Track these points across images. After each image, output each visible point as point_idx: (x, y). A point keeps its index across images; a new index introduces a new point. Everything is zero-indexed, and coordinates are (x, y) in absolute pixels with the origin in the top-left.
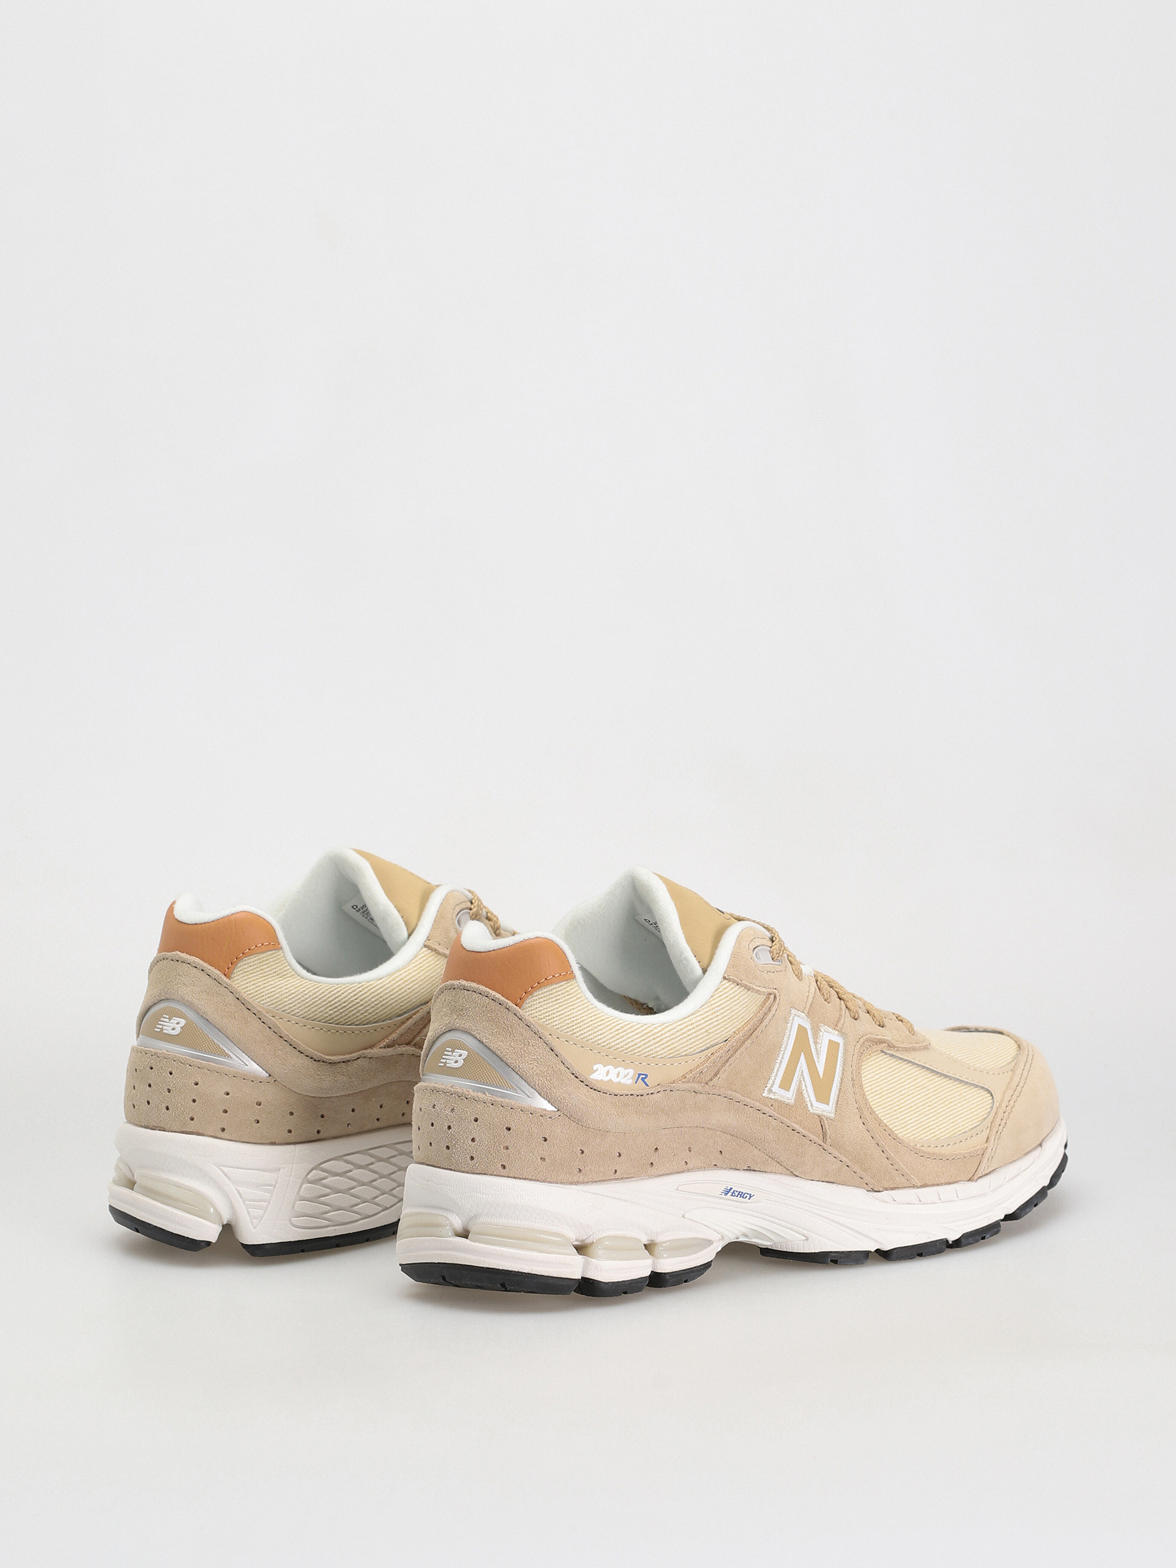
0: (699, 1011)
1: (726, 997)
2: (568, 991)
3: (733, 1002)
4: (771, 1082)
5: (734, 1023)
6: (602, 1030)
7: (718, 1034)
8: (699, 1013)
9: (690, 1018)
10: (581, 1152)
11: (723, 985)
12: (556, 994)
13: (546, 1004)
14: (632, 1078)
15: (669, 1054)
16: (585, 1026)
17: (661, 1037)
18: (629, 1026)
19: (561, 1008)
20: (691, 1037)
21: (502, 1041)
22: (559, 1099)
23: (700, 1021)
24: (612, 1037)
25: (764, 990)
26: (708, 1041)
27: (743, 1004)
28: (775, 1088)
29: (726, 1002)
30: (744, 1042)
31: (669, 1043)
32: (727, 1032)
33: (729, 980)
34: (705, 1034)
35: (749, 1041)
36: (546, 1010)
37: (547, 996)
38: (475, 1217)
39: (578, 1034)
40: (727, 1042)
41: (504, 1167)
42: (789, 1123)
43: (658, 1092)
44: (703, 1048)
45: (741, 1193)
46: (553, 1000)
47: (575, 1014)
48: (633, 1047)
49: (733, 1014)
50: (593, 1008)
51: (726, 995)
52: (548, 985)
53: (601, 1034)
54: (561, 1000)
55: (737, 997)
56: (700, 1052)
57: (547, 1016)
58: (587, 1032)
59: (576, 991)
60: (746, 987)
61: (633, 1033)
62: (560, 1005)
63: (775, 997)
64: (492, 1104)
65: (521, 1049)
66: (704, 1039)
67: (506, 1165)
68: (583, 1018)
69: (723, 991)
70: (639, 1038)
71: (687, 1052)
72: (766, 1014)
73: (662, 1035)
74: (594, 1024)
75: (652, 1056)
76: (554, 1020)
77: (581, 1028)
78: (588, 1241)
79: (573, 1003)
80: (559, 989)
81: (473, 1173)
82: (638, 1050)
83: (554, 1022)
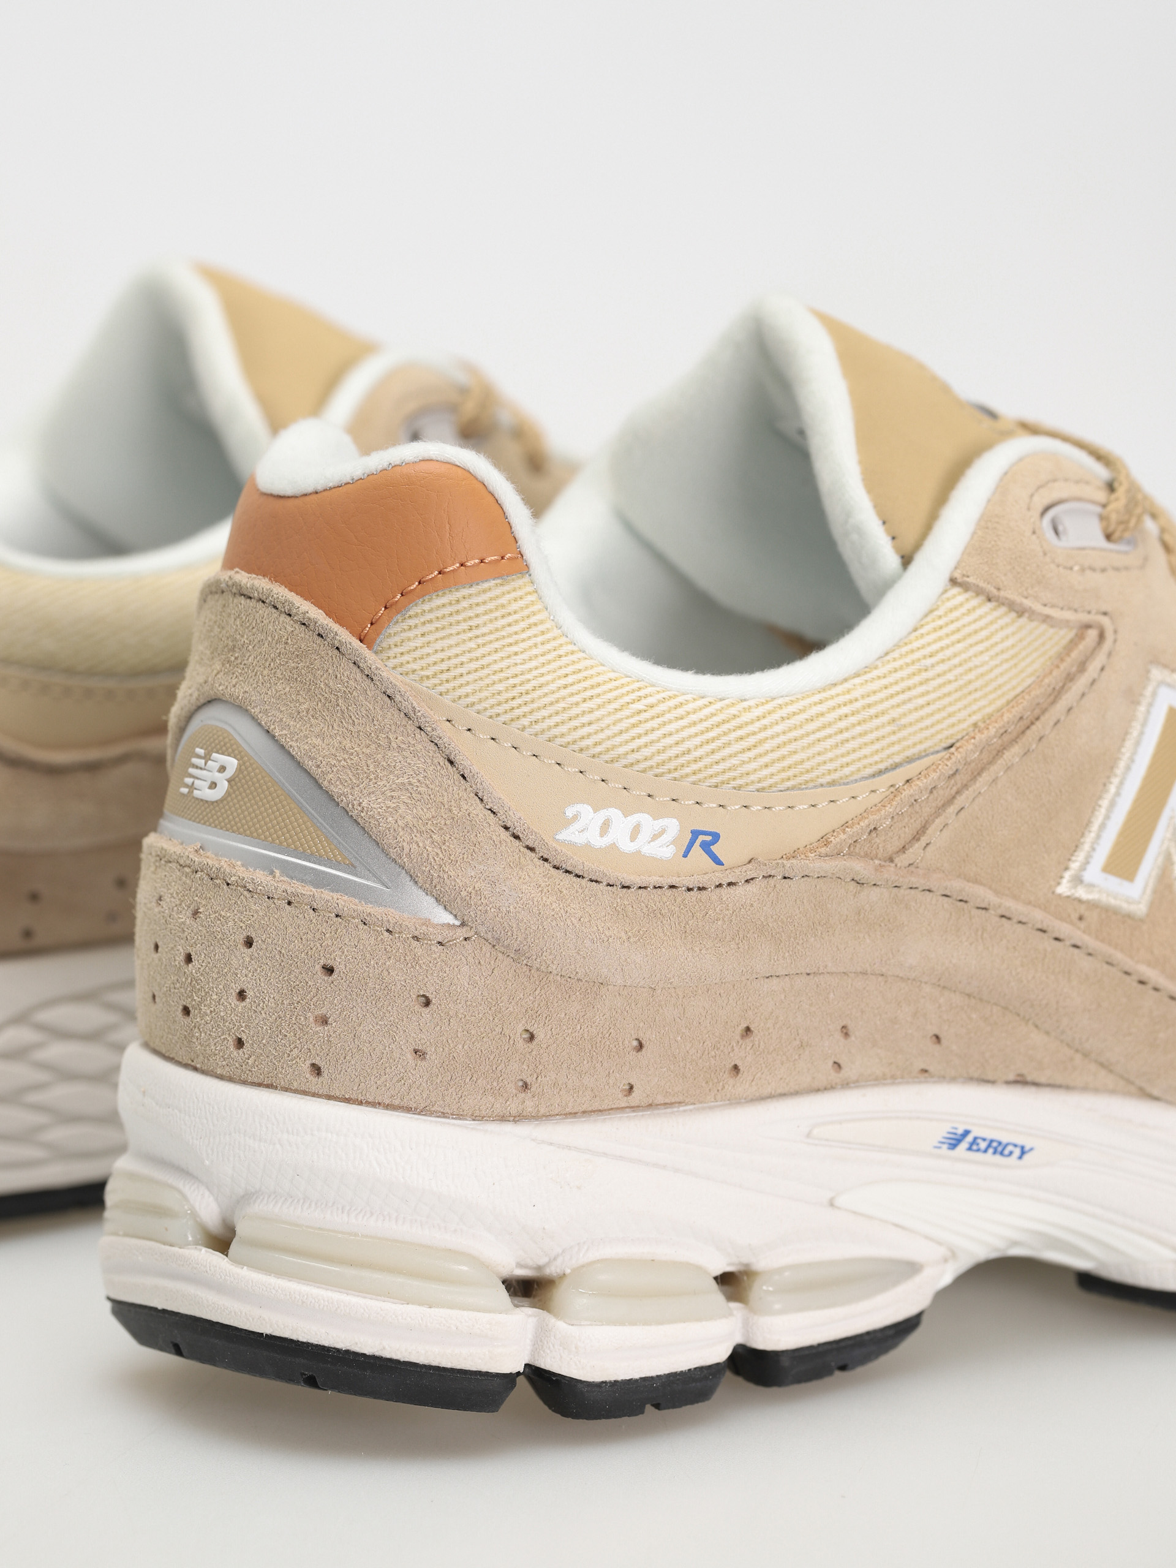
0: (876, 668)
1: (953, 633)
2: (503, 606)
3: (971, 646)
4: (1080, 856)
5: (975, 700)
6: (591, 711)
7: (927, 728)
8: (875, 673)
9: (847, 685)
10: (526, 1036)
11: (948, 599)
12: (470, 613)
13: (442, 638)
14: (674, 842)
15: (783, 780)
16: (547, 700)
17: (763, 735)
18: (672, 703)
19: (482, 651)
20: (846, 735)
21: (321, 735)
22: (464, 894)
23: (874, 692)
24: (621, 732)
25: (1068, 615)
26: (896, 748)
27: (1002, 652)
28: (1094, 873)
29: (953, 644)
30: (999, 753)
31: (784, 751)
32: (953, 725)
33: (965, 587)
34: (889, 729)
35: (1016, 749)
36: (440, 655)
37: (444, 617)
38: (247, 1197)
39: (525, 722)
40: (952, 750)
41: (317, 1070)
42: (1129, 964)
43: (747, 881)
44: (882, 766)
45: (995, 1144)
46: (460, 628)
47: (520, 668)
48: (681, 760)
49: (971, 676)
50: (573, 653)
51: (952, 627)
52: (447, 587)
53: (590, 724)
54: (484, 630)
55: (984, 633)
56: (874, 776)
57: (442, 672)
58: (550, 716)
59: (527, 607)
60: (1011, 606)
61: (681, 723)
62: (480, 641)
63: (1102, 636)
64: (289, 903)
65: (369, 756)
66: (884, 743)
67: (321, 1064)
68: (542, 680)
69: (946, 614)
70: (696, 735)
71: (835, 776)
72: (1070, 678)
73: (765, 728)
74: (572, 694)
75: (733, 784)
76: (462, 681)
77: (535, 705)
78: (551, 1271)
79: (516, 637)
80: (480, 599)
81: (244, 1083)
82: (695, 767)
83: (461, 686)
